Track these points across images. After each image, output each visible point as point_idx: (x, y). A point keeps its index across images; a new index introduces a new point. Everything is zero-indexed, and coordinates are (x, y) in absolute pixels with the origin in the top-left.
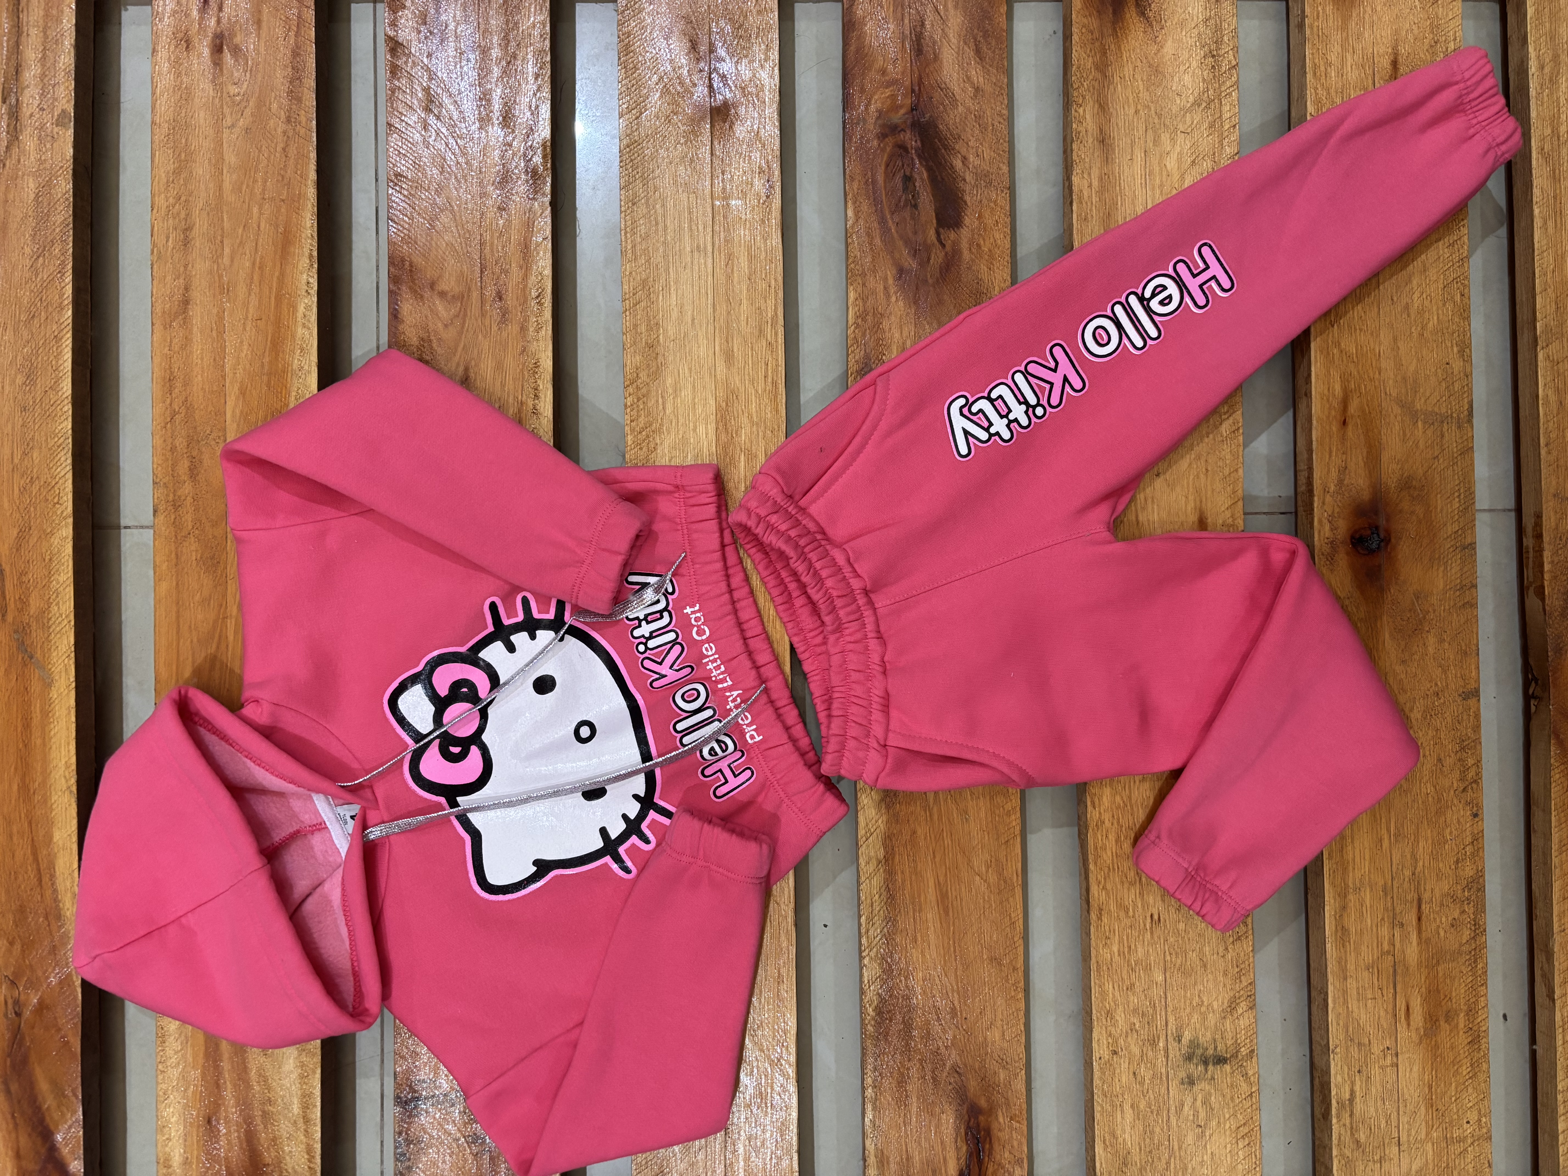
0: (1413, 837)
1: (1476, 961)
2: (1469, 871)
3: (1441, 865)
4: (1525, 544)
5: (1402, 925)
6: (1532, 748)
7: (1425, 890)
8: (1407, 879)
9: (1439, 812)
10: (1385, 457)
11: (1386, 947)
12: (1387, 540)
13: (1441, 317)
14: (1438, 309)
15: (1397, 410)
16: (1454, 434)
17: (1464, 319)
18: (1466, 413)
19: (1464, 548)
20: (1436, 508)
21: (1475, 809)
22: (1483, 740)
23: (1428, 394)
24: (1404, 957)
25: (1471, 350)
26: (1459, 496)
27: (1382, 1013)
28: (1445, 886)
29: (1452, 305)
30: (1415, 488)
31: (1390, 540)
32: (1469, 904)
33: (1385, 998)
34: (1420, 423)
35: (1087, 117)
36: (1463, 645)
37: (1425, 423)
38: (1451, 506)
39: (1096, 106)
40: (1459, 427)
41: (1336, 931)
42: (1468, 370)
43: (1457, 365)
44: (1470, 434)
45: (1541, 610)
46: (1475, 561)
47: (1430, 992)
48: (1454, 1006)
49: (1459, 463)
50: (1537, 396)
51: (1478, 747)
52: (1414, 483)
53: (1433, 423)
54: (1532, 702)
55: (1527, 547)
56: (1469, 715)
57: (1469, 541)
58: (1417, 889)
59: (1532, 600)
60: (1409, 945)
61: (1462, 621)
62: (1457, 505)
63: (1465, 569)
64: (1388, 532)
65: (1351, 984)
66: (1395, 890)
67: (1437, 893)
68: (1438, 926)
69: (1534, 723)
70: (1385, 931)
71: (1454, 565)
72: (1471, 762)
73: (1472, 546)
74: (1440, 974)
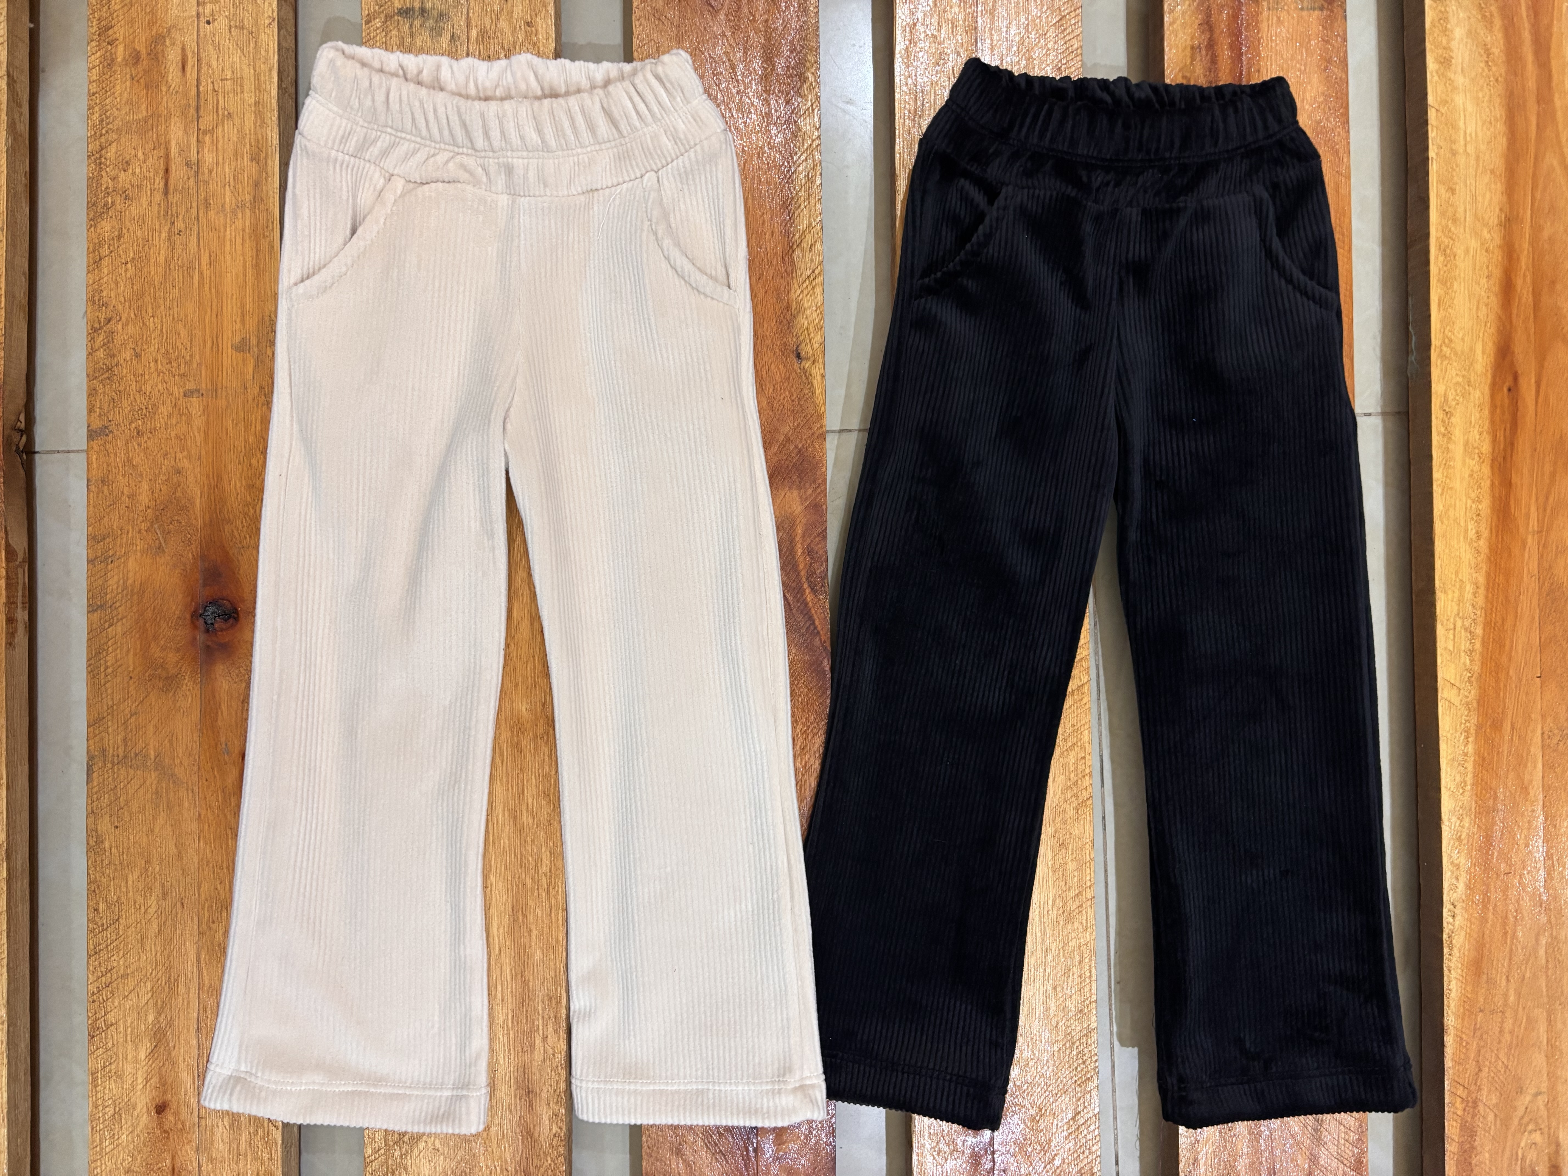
0: (172, 267)
1: (102, 121)
2: (106, 226)
3: (139, 233)
4: (26, 612)
5: (188, 164)
6: (25, 372)
7: (159, 204)
8: (181, 217)
9: (141, 295)
10: (196, 715)
11: (207, 139)
12: (196, 615)
13: (123, 884)
14: (127, 892)
15: (178, 771)
16: (111, 742)
17: (95, 881)
18: (95, 768)
19: (101, 607)
20: (135, 655)
21: (96, 298)
22: (85, 380)
23: (142, 791)
24: (186, 126)
25: (88, 844)
26: (107, 668)
27: (214, 63)
28: (135, 210)
29: (109, 897)
30: (160, 678)
31: (192, 616)
32: (107, 188)
33: (209, 81)
34: (152, 756)
35: (547, 1122)
36: (106, 492)
37: (146, 756)
38: (116, 656)
39: (537, 1135)
40: (104, 751)
41: (266, 158)
42: (91, 820)
43: (105, 825)
44: (91, 742)
45: (10, 533)
46: (89, 591)
47: (157, 87)
48: (128, 70)
49: (105, 708)
50: (8, 788)
51: (91, 370)
52: (161, 685)
53: (136, 755)
54: (23, 426)
55: (24, 608)
56: (100, 408)
57: (95, 614)
58: (169, 205)
59: (20, 545)
60: (180, 141)
61: (106, 520)
62: (108, 658)
63: (100, 582)
64: (194, 626)
65: (250, 98)
66: (195, 205)
67: (144, 201)
68: (144, 162)
69: (21, 400)
70: (208, 158)
71: (115, 587)
72: (101, 354)
73: (92, 608)
74: (144, 107)
